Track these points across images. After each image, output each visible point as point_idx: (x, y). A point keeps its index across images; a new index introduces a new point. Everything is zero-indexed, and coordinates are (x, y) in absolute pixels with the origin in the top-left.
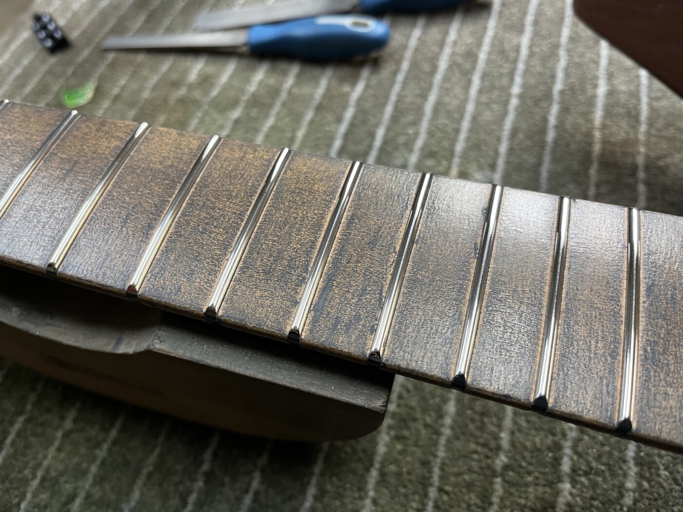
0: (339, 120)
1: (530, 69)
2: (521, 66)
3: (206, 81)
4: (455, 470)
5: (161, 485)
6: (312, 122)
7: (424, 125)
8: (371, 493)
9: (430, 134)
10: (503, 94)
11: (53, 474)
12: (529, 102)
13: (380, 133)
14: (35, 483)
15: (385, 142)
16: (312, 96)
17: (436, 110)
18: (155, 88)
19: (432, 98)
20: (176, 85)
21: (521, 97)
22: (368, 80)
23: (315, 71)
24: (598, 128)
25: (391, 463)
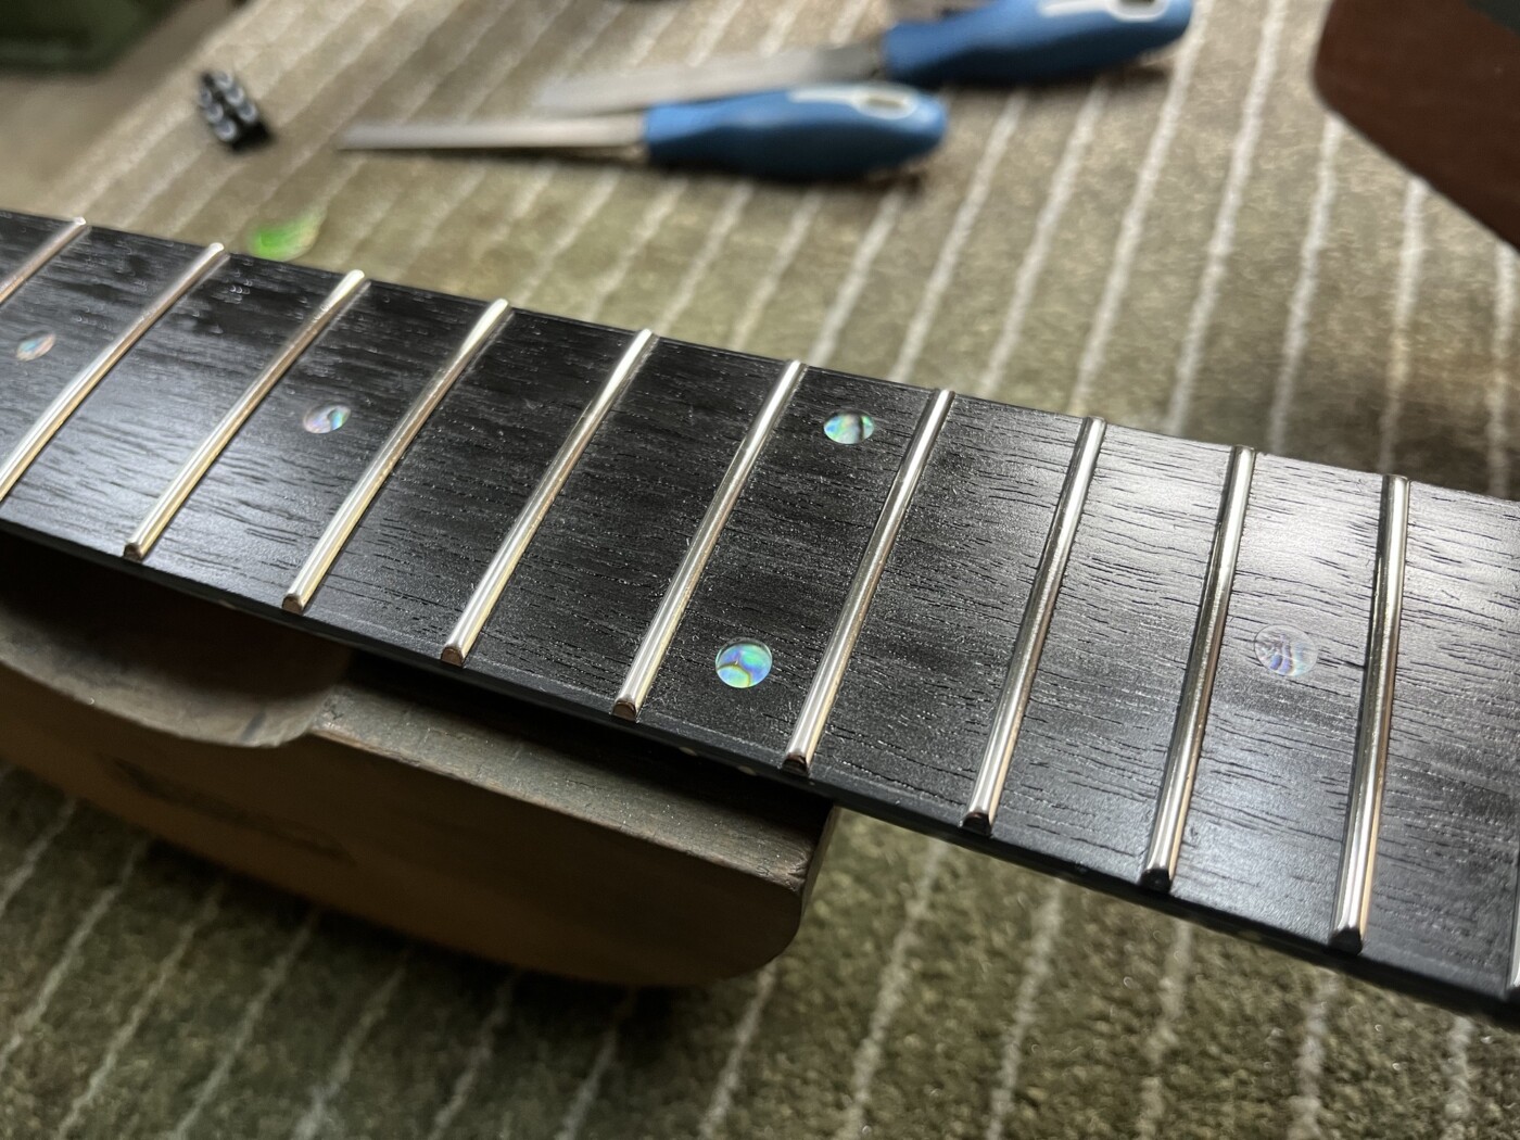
0: (829, 301)
1: (1252, 205)
2: (1232, 199)
3: (549, 216)
4: (1056, 1053)
5: (397, 1053)
6: (771, 304)
7: (1015, 315)
8: (863, 1096)
9: (1028, 333)
10: (1191, 256)
11: (166, 1015)
12: (1249, 273)
13: (918, 331)
14: (125, 1034)
15: (929, 347)
16: (772, 250)
17: (1042, 286)
19: (1034, 260)
20: (486, 221)
21: (1231, 262)
22: (898, 219)
23: (782, 200)
24: (1402, 331)
25: (910, 1032)
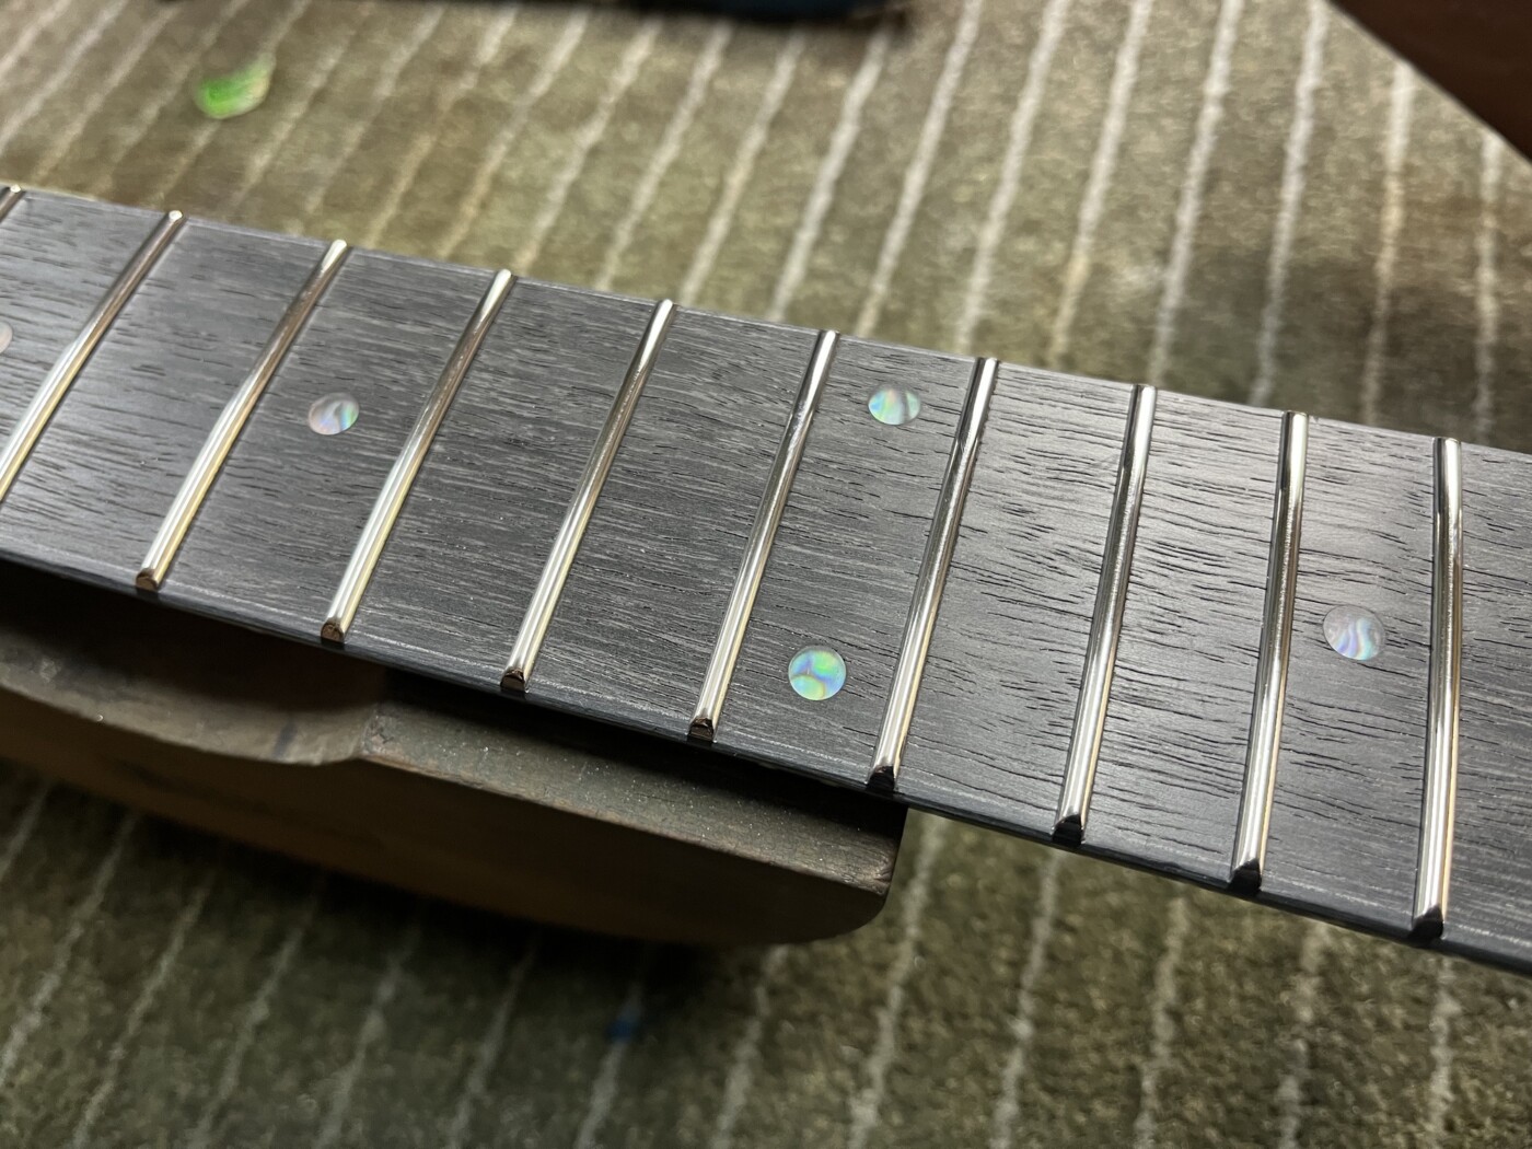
0: (822, 150)
1: (1246, 41)
2: (1226, 35)
3: (519, 62)
4: (1089, 884)
6: (762, 154)
7: (1012, 163)
8: (913, 931)
9: (1026, 182)
10: (1187, 96)
12: (1246, 115)
13: (915, 180)
15: (927, 199)
16: (760, 97)
17: (1038, 131)
18: (404, 75)
19: (1029, 104)
20: (452, 68)
21: (1227, 101)
22: (886, 60)
23: (766, 41)
24: (1395, 174)
25: (953, 871)
